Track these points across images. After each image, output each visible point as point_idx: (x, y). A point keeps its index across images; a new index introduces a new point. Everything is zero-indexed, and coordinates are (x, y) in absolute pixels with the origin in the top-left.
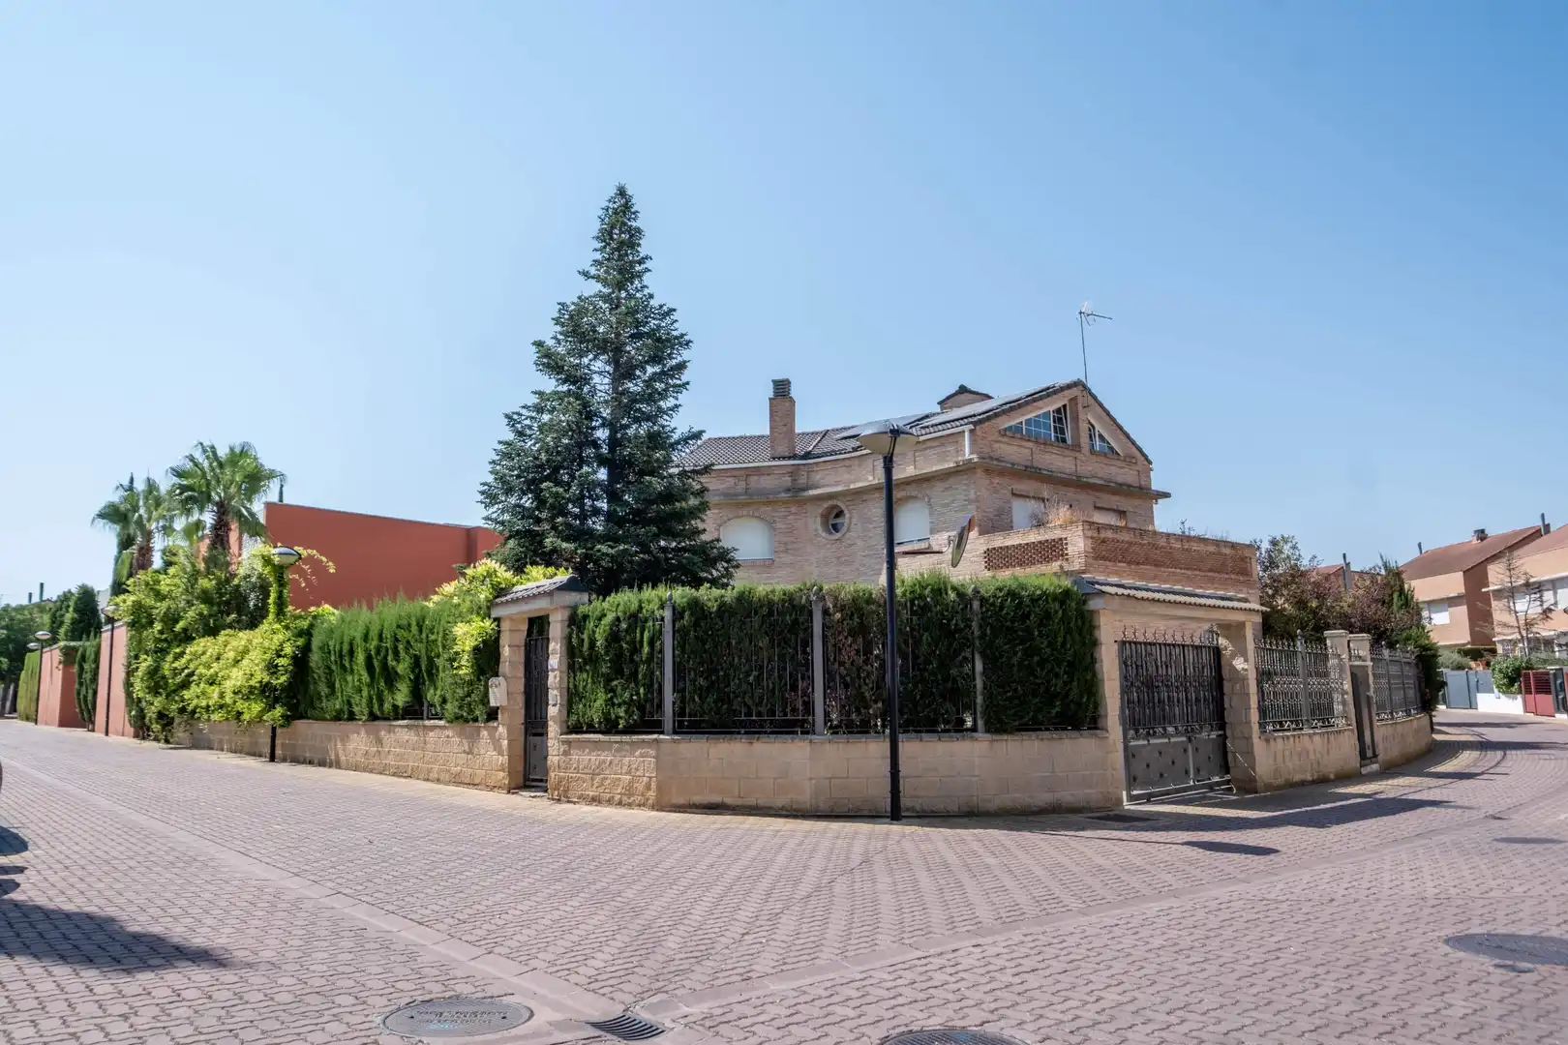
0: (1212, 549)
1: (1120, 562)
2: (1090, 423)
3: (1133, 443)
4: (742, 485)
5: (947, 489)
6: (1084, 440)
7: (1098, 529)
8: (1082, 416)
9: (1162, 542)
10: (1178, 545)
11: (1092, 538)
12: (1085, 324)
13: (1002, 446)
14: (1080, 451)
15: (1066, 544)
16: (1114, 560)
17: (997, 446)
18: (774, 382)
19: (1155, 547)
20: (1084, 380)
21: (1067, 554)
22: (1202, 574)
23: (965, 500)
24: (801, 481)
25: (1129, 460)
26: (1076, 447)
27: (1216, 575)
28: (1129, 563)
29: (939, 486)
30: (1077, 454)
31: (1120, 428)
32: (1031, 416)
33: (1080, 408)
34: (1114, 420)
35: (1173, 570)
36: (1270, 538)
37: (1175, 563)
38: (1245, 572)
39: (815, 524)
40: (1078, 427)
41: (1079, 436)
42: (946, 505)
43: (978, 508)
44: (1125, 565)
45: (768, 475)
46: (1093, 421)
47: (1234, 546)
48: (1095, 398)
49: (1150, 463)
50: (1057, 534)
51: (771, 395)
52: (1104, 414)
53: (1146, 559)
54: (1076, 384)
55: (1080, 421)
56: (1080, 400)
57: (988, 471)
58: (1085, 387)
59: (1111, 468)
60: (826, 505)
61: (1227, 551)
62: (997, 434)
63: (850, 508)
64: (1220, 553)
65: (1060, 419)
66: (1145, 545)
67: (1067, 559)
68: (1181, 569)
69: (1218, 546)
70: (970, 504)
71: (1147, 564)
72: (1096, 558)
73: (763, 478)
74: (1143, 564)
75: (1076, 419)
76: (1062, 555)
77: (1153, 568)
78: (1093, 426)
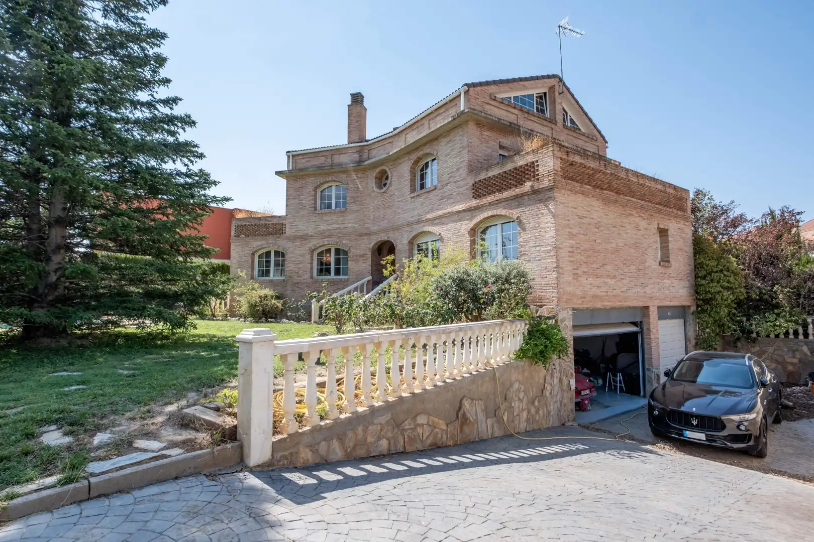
0: (660, 187)
1: (586, 184)
2: (564, 110)
3: (595, 126)
4: (329, 160)
5: (448, 143)
6: (559, 118)
7: (568, 153)
8: (558, 100)
9: (623, 175)
10: (635, 180)
11: (561, 159)
12: (562, 36)
13: (492, 107)
14: (556, 124)
15: (538, 166)
16: (581, 182)
17: (488, 107)
18: (352, 95)
19: (618, 178)
20: (560, 75)
21: (538, 175)
22: (652, 205)
23: (460, 148)
24: (364, 157)
25: (591, 138)
26: (553, 121)
27: (662, 208)
28: (595, 187)
29: (444, 141)
30: (553, 126)
31: (586, 115)
32: (519, 94)
33: (557, 94)
34: (582, 108)
35: (630, 198)
36: (695, 190)
37: (632, 194)
38: (682, 209)
39: (372, 183)
40: (555, 107)
41: (555, 114)
42: (448, 155)
43: (469, 151)
44: (590, 187)
45: (345, 154)
46: (567, 110)
47: (675, 188)
48: (568, 89)
49: (606, 142)
50: (530, 159)
51: (350, 103)
52: (574, 102)
53: (609, 186)
54: (554, 76)
55: (557, 104)
56: (557, 88)
57: (479, 124)
58: (561, 80)
59: (579, 141)
60: (378, 170)
61: (671, 191)
62: (488, 98)
63: (392, 170)
64: (665, 192)
65: (542, 104)
66: (607, 174)
67: (538, 179)
68: (636, 199)
69: (664, 186)
70: (464, 149)
71: (609, 190)
72: (565, 177)
73: (342, 156)
74: (606, 189)
75: (553, 102)
76: (534, 177)
77: (615, 194)
78: (566, 113)
